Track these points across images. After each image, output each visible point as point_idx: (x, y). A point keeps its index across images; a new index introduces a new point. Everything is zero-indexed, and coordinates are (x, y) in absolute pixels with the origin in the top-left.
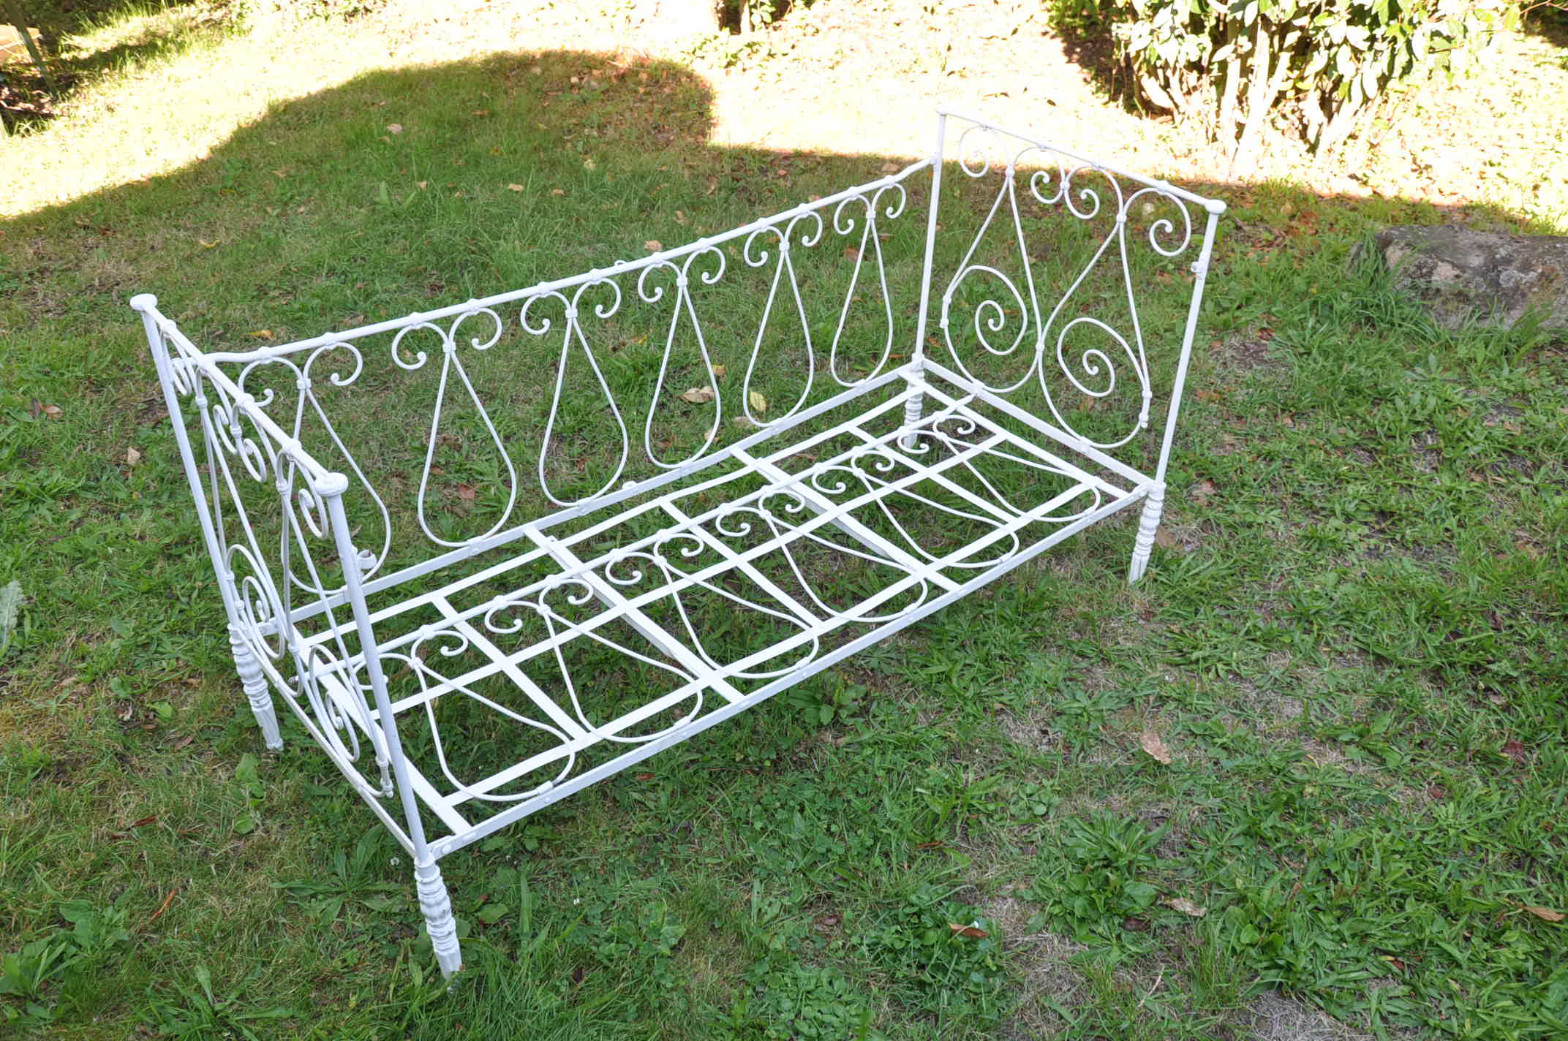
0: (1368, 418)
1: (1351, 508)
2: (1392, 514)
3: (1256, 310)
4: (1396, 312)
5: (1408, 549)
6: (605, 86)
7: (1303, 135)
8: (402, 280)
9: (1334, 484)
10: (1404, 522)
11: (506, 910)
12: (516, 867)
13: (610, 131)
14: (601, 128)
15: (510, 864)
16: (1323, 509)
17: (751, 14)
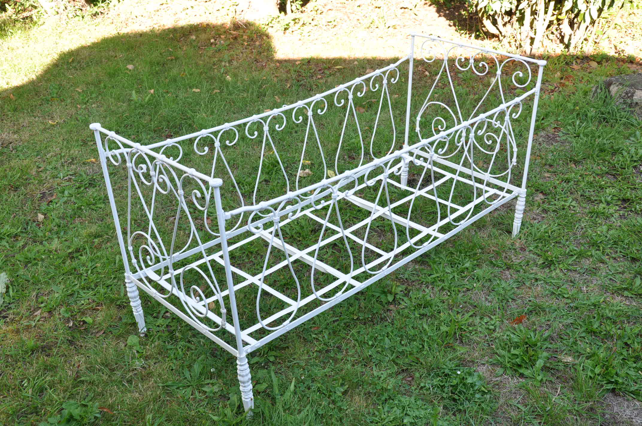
0: (611, 161)
1: (609, 199)
2: (629, 200)
3: (552, 119)
4: (618, 115)
5: (639, 214)
6: (228, 42)
7: (562, 41)
8: (152, 134)
9: (599, 190)
10: (635, 203)
11: (267, 385)
12: (267, 369)
13: (235, 63)
14: (230, 62)
15: (263, 367)
16: (596, 200)
17: (291, 5)
